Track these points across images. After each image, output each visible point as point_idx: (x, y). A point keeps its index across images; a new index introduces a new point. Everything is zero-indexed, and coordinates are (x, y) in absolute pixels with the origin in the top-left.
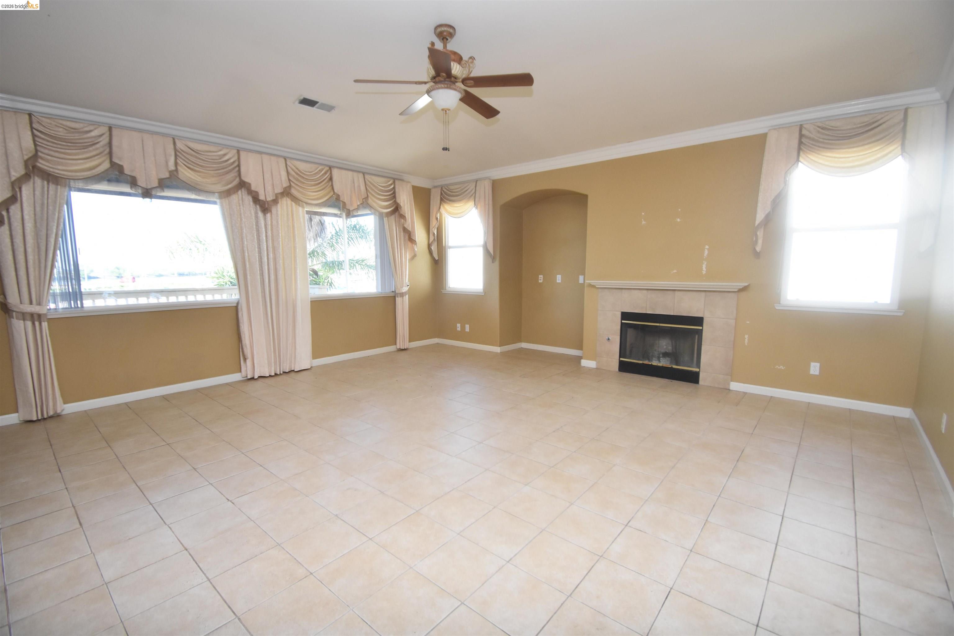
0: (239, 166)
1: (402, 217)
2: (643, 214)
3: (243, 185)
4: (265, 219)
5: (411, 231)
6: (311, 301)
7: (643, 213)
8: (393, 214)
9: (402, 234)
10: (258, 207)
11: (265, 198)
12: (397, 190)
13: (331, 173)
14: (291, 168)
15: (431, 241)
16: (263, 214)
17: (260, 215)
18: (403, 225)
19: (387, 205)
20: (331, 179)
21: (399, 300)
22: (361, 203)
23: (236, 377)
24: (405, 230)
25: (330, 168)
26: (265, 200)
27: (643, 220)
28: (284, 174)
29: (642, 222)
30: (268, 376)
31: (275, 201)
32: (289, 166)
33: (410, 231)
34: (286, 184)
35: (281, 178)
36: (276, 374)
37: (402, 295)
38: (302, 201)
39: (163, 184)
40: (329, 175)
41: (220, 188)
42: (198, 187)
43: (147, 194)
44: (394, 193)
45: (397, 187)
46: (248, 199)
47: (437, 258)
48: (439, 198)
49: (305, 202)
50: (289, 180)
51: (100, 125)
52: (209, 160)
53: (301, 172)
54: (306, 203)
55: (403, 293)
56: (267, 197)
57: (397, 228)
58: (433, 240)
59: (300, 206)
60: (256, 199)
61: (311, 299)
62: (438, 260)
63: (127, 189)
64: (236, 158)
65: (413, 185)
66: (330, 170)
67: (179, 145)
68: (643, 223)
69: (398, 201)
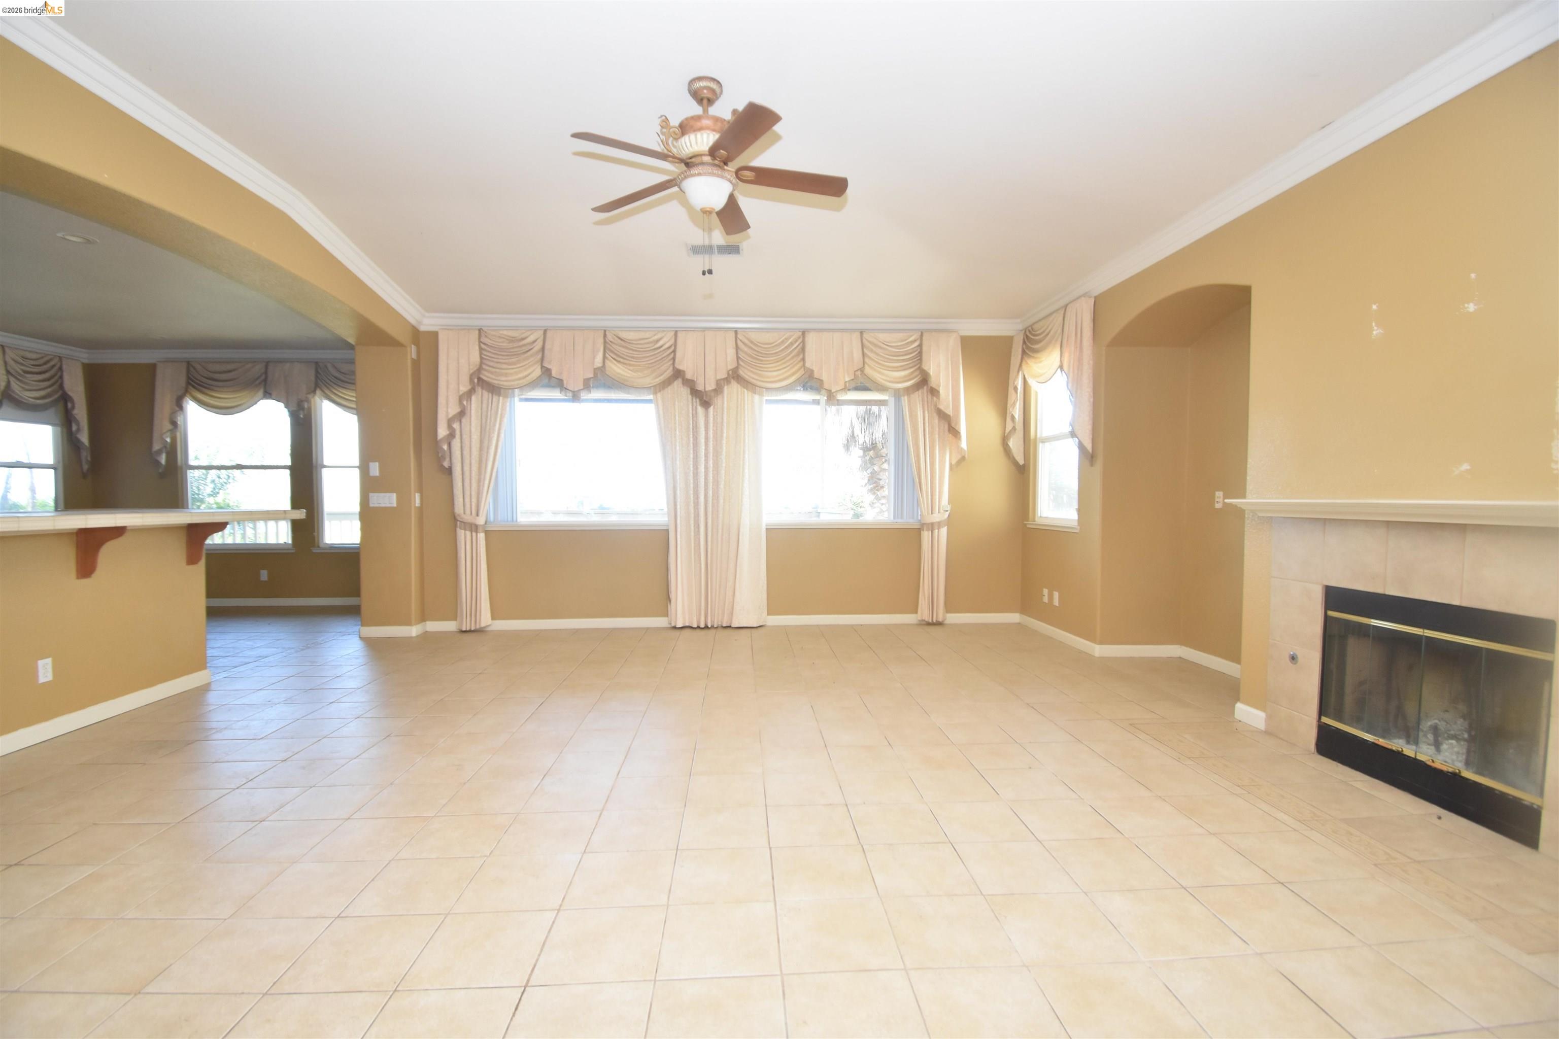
0: (674, 351)
1: (934, 392)
2: (1374, 307)
3: (678, 374)
4: (707, 416)
5: (951, 415)
6: (766, 529)
7: (1375, 304)
8: (918, 390)
9: (936, 421)
10: (698, 400)
11: (703, 388)
12: (925, 348)
13: (803, 342)
14: (743, 343)
15: (1007, 431)
16: (704, 409)
17: (700, 410)
18: (936, 406)
19: (905, 376)
20: (803, 350)
21: (926, 535)
22: (851, 378)
23: (660, 622)
24: (943, 416)
25: (804, 333)
26: (703, 391)
27: (1374, 324)
28: (731, 352)
29: (1373, 330)
30: (696, 626)
31: (718, 390)
32: (741, 340)
33: (949, 416)
34: (731, 366)
35: (726, 358)
36: (699, 627)
37: (932, 527)
38: (759, 387)
39: (587, 385)
40: (800, 343)
41: (650, 381)
42: (626, 383)
43: (575, 397)
44: (920, 353)
45: (925, 342)
46: (685, 392)
47: (1021, 462)
48: (1020, 350)
49: (764, 388)
50: (738, 358)
51: (536, 330)
52: (638, 349)
53: (755, 345)
54: (767, 389)
55: (932, 524)
56: (707, 386)
57: (926, 412)
58: (1012, 428)
59: (755, 394)
60: (695, 392)
61: (766, 525)
62: (1024, 465)
63: (556, 394)
64: (672, 342)
65: (961, 335)
66: (802, 337)
67: (610, 337)
68: (1375, 332)
69: (925, 367)
